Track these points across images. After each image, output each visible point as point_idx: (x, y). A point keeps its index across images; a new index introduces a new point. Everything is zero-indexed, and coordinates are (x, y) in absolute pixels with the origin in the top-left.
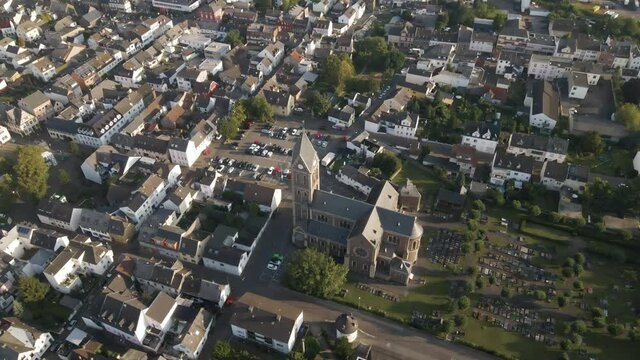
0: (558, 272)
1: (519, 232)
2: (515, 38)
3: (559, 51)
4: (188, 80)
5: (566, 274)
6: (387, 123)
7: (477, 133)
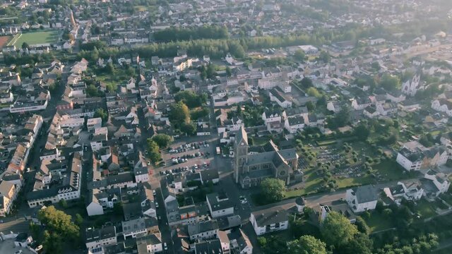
0: (344, 152)
1: (318, 146)
2: (244, 75)
3: (266, 75)
4: (100, 142)
5: (348, 152)
6: (228, 126)
7: (272, 116)
